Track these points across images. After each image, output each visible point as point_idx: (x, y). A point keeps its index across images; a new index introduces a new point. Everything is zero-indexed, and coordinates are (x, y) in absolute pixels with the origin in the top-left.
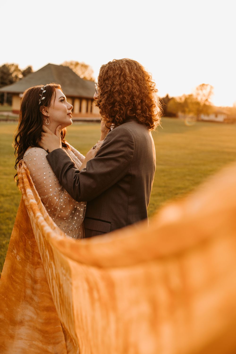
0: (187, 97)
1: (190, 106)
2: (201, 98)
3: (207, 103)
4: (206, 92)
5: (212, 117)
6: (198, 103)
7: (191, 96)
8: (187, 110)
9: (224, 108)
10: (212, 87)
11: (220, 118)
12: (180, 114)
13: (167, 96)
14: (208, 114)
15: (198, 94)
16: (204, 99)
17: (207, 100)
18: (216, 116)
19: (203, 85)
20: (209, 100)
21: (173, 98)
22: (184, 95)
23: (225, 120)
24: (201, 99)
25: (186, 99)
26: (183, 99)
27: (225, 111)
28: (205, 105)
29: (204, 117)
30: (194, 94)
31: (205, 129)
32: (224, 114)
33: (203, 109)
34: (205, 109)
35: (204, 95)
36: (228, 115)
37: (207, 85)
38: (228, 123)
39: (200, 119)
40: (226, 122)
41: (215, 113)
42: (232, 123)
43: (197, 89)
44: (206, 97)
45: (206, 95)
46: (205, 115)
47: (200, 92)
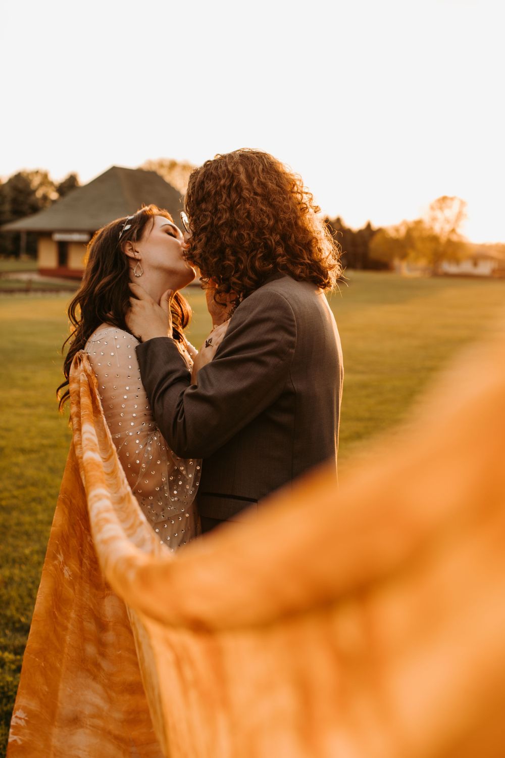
0: (411, 226)
1: (419, 245)
2: (440, 228)
3: (454, 238)
4: (450, 213)
5: (466, 267)
6: (434, 239)
7: (419, 223)
8: (411, 252)
9: (491, 247)
10: (463, 204)
11: (485, 268)
12: (396, 262)
13: (369, 226)
14: (457, 261)
15: (434, 219)
16: (448, 228)
17: (453, 231)
18: (475, 264)
19: (444, 199)
20: (460, 231)
21: (380, 230)
22: (404, 223)
23: (494, 271)
24: (442, 229)
25: (409, 231)
26: (403, 232)
27: (493, 253)
28: (450, 242)
29: (448, 267)
30: (426, 218)
31: (453, 293)
32: (492, 258)
33: (446, 251)
34: (450, 251)
35: (448, 221)
36: (500, 261)
37: (453, 199)
38: (501, 278)
39: (441, 273)
40: (497, 275)
41: (471, 257)
43: (432, 208)
44: (451, 224)
45: (451, 221)
46: (450, 263)
47: (438, 213)
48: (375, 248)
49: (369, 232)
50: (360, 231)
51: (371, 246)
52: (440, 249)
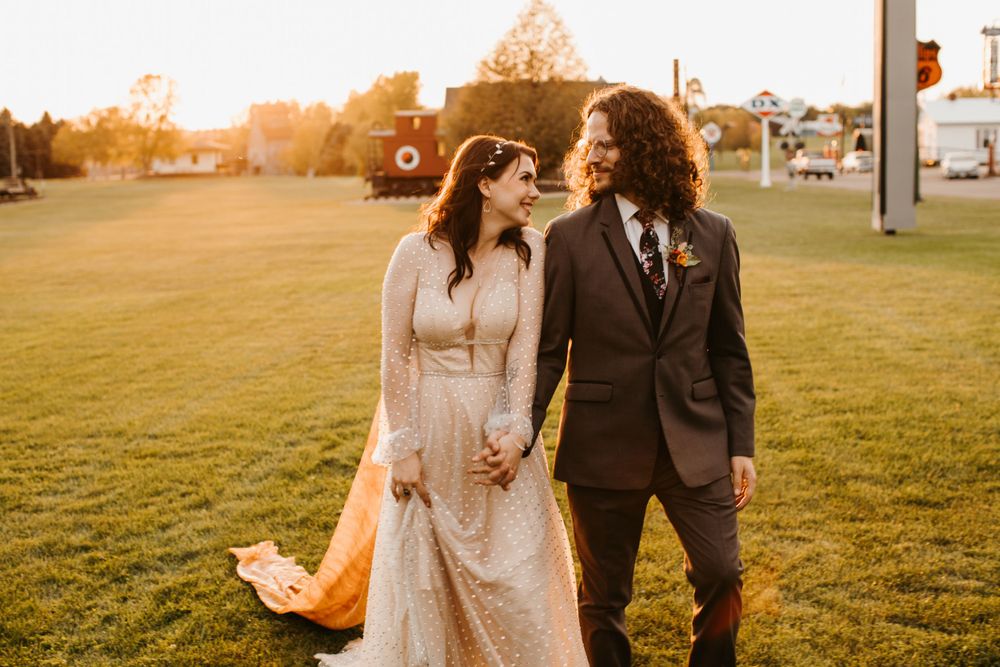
0: (105, 114)
1: (121, 141)
2: (145, 116)
3: (164, 127)
4: (158, 94)
5: (184, 164)
6: (141, 131)
7: (114, 111)
8: (112, 151)
9: (206, 134)
10: (172, 83)
11: (207, 164)
12: (89, 164)
13: (46, 118)
14: (172, 158)
15: (137, 106)
16: (155, 116)
17: (162, 118)
18: (195, 160)
19: (148, 77)
20: (171, 118)
21: (62, 123)
22: (95, 112)
23: (218, 167)
24: (148, 117)
25: (102, 121)
26: (94, 122)
27: (212, 144)
28: (161, 134)
29: (159, 166)
30: (125, 109)
31: (177, 198)
32: (216, 150)
33: (155, 146)
34: (161, 144)
35: (155, 106)
36: (225, 153)
37: (159, 77)
38: (229, 175)
39: (151, 173)
40: (222, 170)
41: (190, 151)
42: (238, 173)
43: (132, 92)
44: (159, 110)
45: (160, 105)
46: (163, 160)
47: (141, 98)
48: (59, 146)
49: (48, 128)
50: (35, 126)
51: (54, 145)
52: (149, 143)
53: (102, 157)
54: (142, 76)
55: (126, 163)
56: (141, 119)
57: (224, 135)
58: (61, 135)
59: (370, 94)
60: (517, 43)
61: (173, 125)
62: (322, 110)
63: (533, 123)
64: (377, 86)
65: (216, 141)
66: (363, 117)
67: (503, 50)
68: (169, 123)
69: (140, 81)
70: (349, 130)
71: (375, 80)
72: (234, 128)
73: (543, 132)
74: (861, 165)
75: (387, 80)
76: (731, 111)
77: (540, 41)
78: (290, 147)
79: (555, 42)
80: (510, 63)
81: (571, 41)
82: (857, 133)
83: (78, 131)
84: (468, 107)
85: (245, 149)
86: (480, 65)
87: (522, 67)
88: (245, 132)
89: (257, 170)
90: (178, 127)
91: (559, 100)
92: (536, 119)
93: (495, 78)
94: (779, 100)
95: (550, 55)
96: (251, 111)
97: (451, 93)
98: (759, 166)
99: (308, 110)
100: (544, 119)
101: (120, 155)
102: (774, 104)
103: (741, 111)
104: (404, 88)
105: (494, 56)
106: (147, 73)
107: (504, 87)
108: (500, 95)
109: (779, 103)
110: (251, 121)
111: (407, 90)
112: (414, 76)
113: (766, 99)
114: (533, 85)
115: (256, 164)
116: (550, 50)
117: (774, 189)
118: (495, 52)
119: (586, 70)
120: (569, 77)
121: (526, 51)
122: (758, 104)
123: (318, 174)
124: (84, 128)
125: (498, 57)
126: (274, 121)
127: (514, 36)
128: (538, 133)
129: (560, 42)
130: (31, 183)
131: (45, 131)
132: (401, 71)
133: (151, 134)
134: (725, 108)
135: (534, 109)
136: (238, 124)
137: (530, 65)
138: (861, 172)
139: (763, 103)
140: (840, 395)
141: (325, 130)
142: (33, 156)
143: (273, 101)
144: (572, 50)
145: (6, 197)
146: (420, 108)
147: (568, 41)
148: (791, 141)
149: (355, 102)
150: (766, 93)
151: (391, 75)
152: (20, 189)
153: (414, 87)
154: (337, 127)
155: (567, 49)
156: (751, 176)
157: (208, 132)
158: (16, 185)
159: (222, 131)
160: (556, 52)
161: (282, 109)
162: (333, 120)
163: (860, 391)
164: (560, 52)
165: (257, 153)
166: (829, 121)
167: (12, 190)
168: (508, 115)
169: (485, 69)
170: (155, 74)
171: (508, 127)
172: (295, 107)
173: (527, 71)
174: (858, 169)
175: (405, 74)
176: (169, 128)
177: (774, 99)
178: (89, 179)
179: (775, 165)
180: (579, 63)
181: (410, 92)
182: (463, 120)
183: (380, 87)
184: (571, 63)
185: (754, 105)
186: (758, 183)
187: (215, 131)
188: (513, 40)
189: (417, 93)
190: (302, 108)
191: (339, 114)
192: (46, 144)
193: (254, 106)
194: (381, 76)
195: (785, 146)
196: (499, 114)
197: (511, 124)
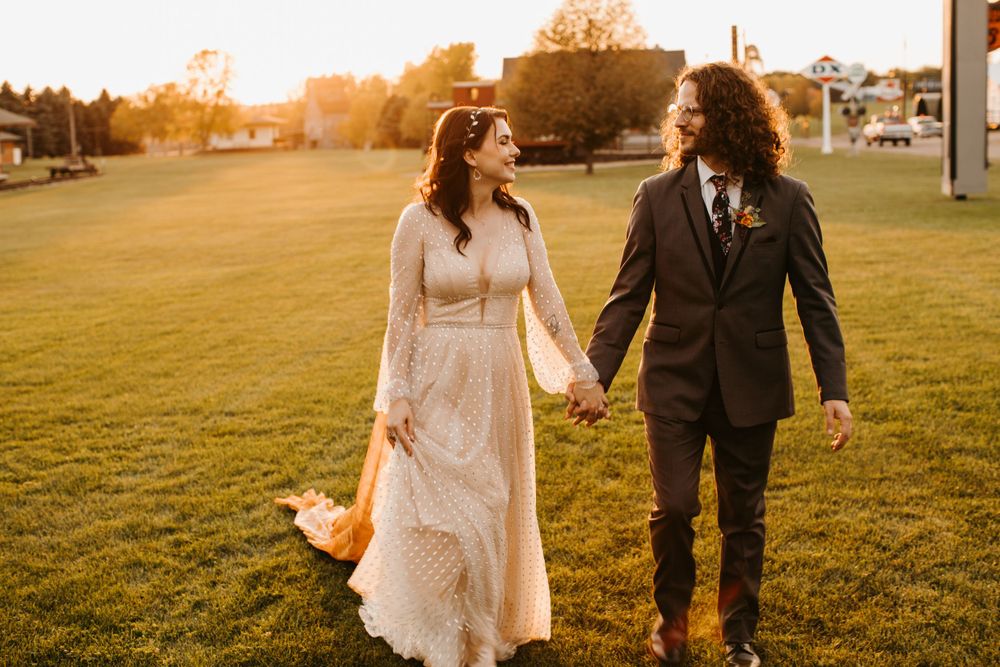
0: (162, 90)
1: (179, 117)
2: (202, 91)
3: (221, 102)
4: (214, 71)
5: (241, 139)
6: (197, 106)
7: (171, 87)
8: (170, 127)
9: (263, 109)
10: (228, 58)
11: (264, 139)
12: (147, 141)
13: (105, 95)
14: (229, 133)
15: (194, 82)
16: (212, 91)
17: (220, 93)
18: (252, 135)
19: (205, 53)
20: (228, 93)
21: (120, 100)
22: (152, 88)
23: (275, 141)
24: (205, 92)
25: (159, 97)
26: (152, 98)
27: (269, 118)
28: (218, 109)
30: (182, 83)
31: (236, 173)
32: (273, 125)
33: (213, 121)
34: (218, 119)
35: (212, 81)
36: (282, 127)
37: (215, 53)
38: (286, 149)
39: (209, 148)
40: (280, 145)
41: (247, 126)
42: (295, 148)
43: (189, 68)
44: (216, 85)
45: (217, 81)
46: (221, 136)
47: (198, 73)
48: (118, 122)
49: (106, 105)
50: (93, 103)
51: (113, 122)
52: (207, 118)
53: (161, 134)
54: (198, 51)
55: (184, 138)
56: (198, 95)
57: (280, 110)
58: (119, 112)
59: (425, 66)
60: (575, 12)
61: (230, 100)
62: (378, 83)
63: (592, 92)
64: (432, 57)
65: (273, 115)
66: (419, 89)
67: (561, 19)
68: (226, 98)
69: (196, 56)
70: (405, 102)
71: (430, 52)
72: (291, 103)
73: (603, 101)
74: (923, 130)
75: (443, 51)
76: (788, 78)
77: (598, 9)
78: (347, 120)
79: (613, 11)
80: (569, 31)
81: (630, 9)
82: (918, 97)
83: (136, 107)
84: (526, 77)
85: (301, 123)
86: (538, 35)
87: (580, 36)
88: (301, 106)
89: (314, 144)
90: (235, 102)
91: (618, 69)
92: (595, 88)
93: (553, 48)
94: (840, 65)
95: (608, 23)
96: (307, 86)
97: (508, 63)
98: (819, 132)
99: (364, 83)
100: (603, 88)
101: (178, 130)
102: (835, 69)
103: (798, 78)
104: (460, 58)
105: (552, 25)
106: (204, 49)
107: (562, 57)
108: (559, 64)
109: (841, 69)
110: (308, 95)
111: (463, 62)
112: (470, 48)
113: (827, 65)
114: (592, 54)
115: (313, 138)
116: (608, 18)
117: (836, 155)
118: (553, 21)
119: (645, 37)
120: (628, 45)
121: (584, 20)
122: (819, 69)
123: (374, 147)
124: (141, 105)
125: (557, 25)
126: (331, 94)
127: (572, 5)
128: (597, 102)
129: (618, 10)
130: (91, 161)
131: (104, 108)
132: (456, 43)
133: (208, 110)
134: (782, 75)
135: (593, 78)
136: (295, 98)
137: (588, 34)
138: (923, 137)
139: (823, 69)
140: (930, 365)
141: (381, 104)
142: (92, 134)
143: (329, 75)
144: (631, 18)
145: (67, 174)
146: (476, 79)
147: (626, 8)
148: (853, 107)
149: (411, 74)
150: (826, 59)
151: (446, 47)
152: (80, 166)
153: (469, 58)
154: (393, 99)
155: (625, 17)
156: (812, 143)
157: (263, 106)
158: (76, 163)
159: (278, 105)
160: (614, 20)
161: (338, 83)
162: (389, 93)
163: (951, 360)
164: (619, 20)
165: (314, 127)
166: (890, 85)
167: (72, 167)
168: (567, 85)
169: (543, 38)
170: (210, 50)
171: (566, 97)
172: (350, 81)
173: (585, 40)
174: (920, 134)
175: (460, 44)
176: (227, 103)
177: (835, 64)
178: (147, 155)
179: (835, 131)
180: (638, 30)
181: (466, 63)
182: (522, 90)
183: (437, 59)
184: (630, 31)
185: (814, 71)
186: (820, 149)
187: (271, 106)
188: (571, 9)
189: (473, 64)
190: (358, 81)
191: (395, 87)
192: (105, 122)
193: (310, 80)
194: (436, 48)
195: (846, 112)
196: (558, 84)
197: (570, 93)
